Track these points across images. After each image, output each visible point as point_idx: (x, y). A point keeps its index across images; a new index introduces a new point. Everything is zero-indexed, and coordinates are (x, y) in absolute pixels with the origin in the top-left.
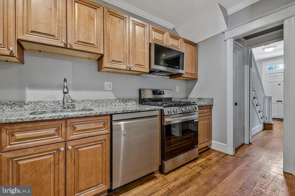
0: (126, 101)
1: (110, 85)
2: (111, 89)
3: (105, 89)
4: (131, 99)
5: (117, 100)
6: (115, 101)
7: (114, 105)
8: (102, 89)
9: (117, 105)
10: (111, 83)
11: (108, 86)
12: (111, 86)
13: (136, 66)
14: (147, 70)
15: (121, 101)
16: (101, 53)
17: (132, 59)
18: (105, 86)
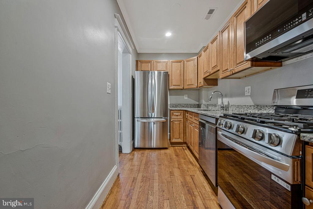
0: (261, 108)
2: (249, 94)
3: (245, 95)
4: (267, 106)
5: (252, 107)
6: (250, 108)
8: (242, 94)
9: (252, 112)
10: (250, 87)
11: (248, 91)
12: (250, 90)
13: (238, 66)
14: (249, 64)
15: (255, 108)
16: (218, 69)
17: (234, 61)
18: (246, 91)
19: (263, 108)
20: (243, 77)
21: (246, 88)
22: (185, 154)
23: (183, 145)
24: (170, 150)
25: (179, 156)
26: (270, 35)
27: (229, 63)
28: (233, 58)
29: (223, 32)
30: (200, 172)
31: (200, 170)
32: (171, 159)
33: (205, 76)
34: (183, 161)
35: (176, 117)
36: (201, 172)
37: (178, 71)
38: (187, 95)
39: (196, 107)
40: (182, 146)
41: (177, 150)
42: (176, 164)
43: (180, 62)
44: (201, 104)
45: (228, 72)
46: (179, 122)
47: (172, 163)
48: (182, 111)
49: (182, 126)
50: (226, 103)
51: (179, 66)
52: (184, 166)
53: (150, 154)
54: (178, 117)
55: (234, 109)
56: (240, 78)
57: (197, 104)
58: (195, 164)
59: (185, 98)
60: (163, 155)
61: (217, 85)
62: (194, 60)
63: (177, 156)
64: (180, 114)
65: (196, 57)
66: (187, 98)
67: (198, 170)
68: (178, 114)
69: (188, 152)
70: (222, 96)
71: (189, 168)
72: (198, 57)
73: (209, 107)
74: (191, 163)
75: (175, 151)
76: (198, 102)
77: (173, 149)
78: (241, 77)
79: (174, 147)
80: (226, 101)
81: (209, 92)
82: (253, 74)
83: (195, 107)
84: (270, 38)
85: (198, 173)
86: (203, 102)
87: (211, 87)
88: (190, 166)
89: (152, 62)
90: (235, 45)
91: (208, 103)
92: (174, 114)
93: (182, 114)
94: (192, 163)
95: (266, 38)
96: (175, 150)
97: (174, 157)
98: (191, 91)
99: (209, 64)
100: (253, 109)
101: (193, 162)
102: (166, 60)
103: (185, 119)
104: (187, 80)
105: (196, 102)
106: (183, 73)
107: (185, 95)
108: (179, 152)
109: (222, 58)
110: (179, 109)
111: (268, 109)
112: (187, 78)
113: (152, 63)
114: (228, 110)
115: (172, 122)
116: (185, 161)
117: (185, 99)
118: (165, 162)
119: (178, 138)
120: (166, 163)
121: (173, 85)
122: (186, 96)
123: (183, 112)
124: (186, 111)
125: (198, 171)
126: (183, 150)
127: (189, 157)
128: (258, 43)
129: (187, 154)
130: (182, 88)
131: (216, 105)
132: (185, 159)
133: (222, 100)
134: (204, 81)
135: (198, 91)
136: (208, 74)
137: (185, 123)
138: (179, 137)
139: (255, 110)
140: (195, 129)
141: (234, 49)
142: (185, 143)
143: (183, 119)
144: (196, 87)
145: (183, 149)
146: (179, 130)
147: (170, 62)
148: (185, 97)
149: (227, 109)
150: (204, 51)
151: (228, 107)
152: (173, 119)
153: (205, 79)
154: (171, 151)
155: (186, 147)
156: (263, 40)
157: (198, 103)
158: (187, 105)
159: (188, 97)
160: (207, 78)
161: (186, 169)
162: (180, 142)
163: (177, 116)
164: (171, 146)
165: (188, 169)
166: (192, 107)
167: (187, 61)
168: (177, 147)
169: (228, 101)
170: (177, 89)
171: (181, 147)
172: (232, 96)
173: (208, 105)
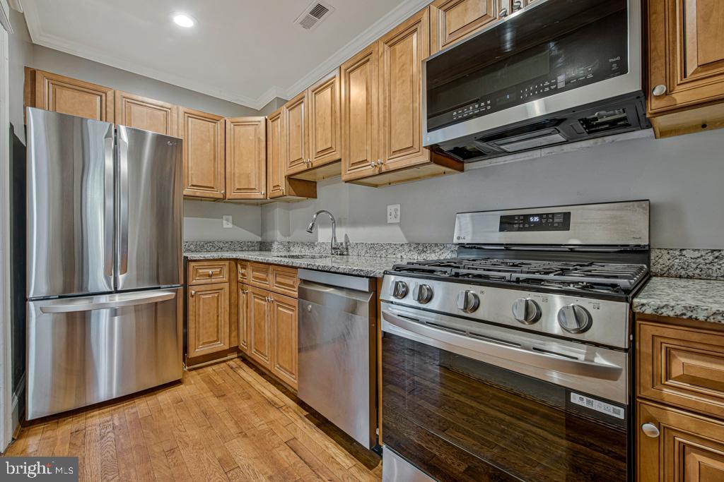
0: (425, 249)
1: (396, 210)
2: (398, 220)
3: (388, 222)
4: (436, 245)
5: (406, 247)
6: (401, 248)
7: (399, 256)
8: (381, 220)
9: (404, 257)
10: (398, 207)
11: (393, 213)
12: (399, 213)
13: (395, 156)
14: (425, 157)
15: (412, 248)
16: (338, 157)
17: (385, 144)
18: (389, 214)
19: (428, 248)
20: (386, 184)
21: (389, 207)
22: (242, 382)
23: (229, 357)
24: (191, 384)
25: (229, 395)
26: (489, 102)
27: (369, 148)
28: (382, 137)
29: (350, 72)
30: (305, 422)
31: (303, 416)
32: (205, 414)
33: (291, 172)
34: (244, 406)
35: (209, 281)
36: (307, 420)
37: (208, 147)
38: (230, 217)
39: (256, 249)
40: (224, 361)
41: (215, 378)
42: (230, 424)
43: (214, 120)
44: (273, 242)
45: (370, 167)
46: (216, 295)
47: (214, 425)
48: (227, 263)
49: (225, 303)
50: (340, 239)
51: (212, 133)
52: (256, 421)
53: (117, 424)
54: (213, 280)
55: (364, 251)
56: (376, 186)
57: (257, 242)
58: (282, 404)
59: (225, 226)
60: (173, 410)
61: (316, 198)
62: (256, 124)
63: (221, 395)
64: (218, 270)
65: (262, 119)
66: (230, 225)
67: (296, 416)
68: (214, 270)
69: (248, 375)
70: (335, 223)
71: (272, 422)
72: (269, 122)
73: (292, 249)
74: (271, 403)
75: (210, 382)
76: (261, 236)
77: (198, 377)
78: (378, 183)
79: (201, 371)
80: (341, 233)
81: (291, 212)
82: (408, 180)
83: (254, 250)
84: (489, 107)
85: (301, 427)
86: (278, 236)
87: (298, 201)
88: (274, 414)
89: (110, 94)
90: (387, 109)
91: (288, 239)
92: (200, 271)
93: (226, 269)
94: (275, 404)
95: (479, 106)
96: (207, 379)
97: (214, 401)
98: (243, 205)
99: (307, 143)
100: (407, 250)
101: (276, 400)
102: (168, 105)
103: (234, 284)
104: (237, 175)
105: (255, 236)
106: (222, 153)
107: (224, 217)
108: (221, 382)
109: (348, 132)
110: (216, 255)
111: (438, 250)
112: (237, 170)
113: (110, 97)
114: (348, 255)
115: (192, 296)
116: (251, 403)
117: (226, 228)
118: (189, 432)
119: (215, 341)
120: (193, 433)
121: (193, 186)
122: (227, 220)
123: (230, 264)
124: (236, 260)
125: (300, 421)
126: (231, 372)
127: (258, 387)
128: (458, 113)
129: (250, 379)
130: (222, 197)
131: (314, 243)
132: (249, 398)
133: (334, 232)
134: (287, 183)
135: (258, 209)
136: (305, 167)
137: (234, 295)
138: (217, 337)
139: (412, 253)
140: (280, 308)
141: (385, 117)
142: (236, 349)
143: (228, 284)
144: (262, 197)
145: (232, 368)
146: (218, 316)
147: (181, 114)
148: (225, 222)
149: (345, 253)
150: (287, 108)
151: (347, 249)
152: (198, 288)
153: (290, 178)
154: (194, 386)
155: (239, 361)
156: (471, 108)
157: (259, 239)
158: (232, 245)
159: (233, 223)
160: (298, 177)
161: (265, 427)
162: (220, 350)
163: (210, 276)
164: (190, 370)
165: (271, 426)
166: (245, 250)
167: (236, 124)
168: (210, 369)
169: (346, 235)
170: (202, 199)
171: (224, 364)
172: (354, 223)
173: (288, 242)
